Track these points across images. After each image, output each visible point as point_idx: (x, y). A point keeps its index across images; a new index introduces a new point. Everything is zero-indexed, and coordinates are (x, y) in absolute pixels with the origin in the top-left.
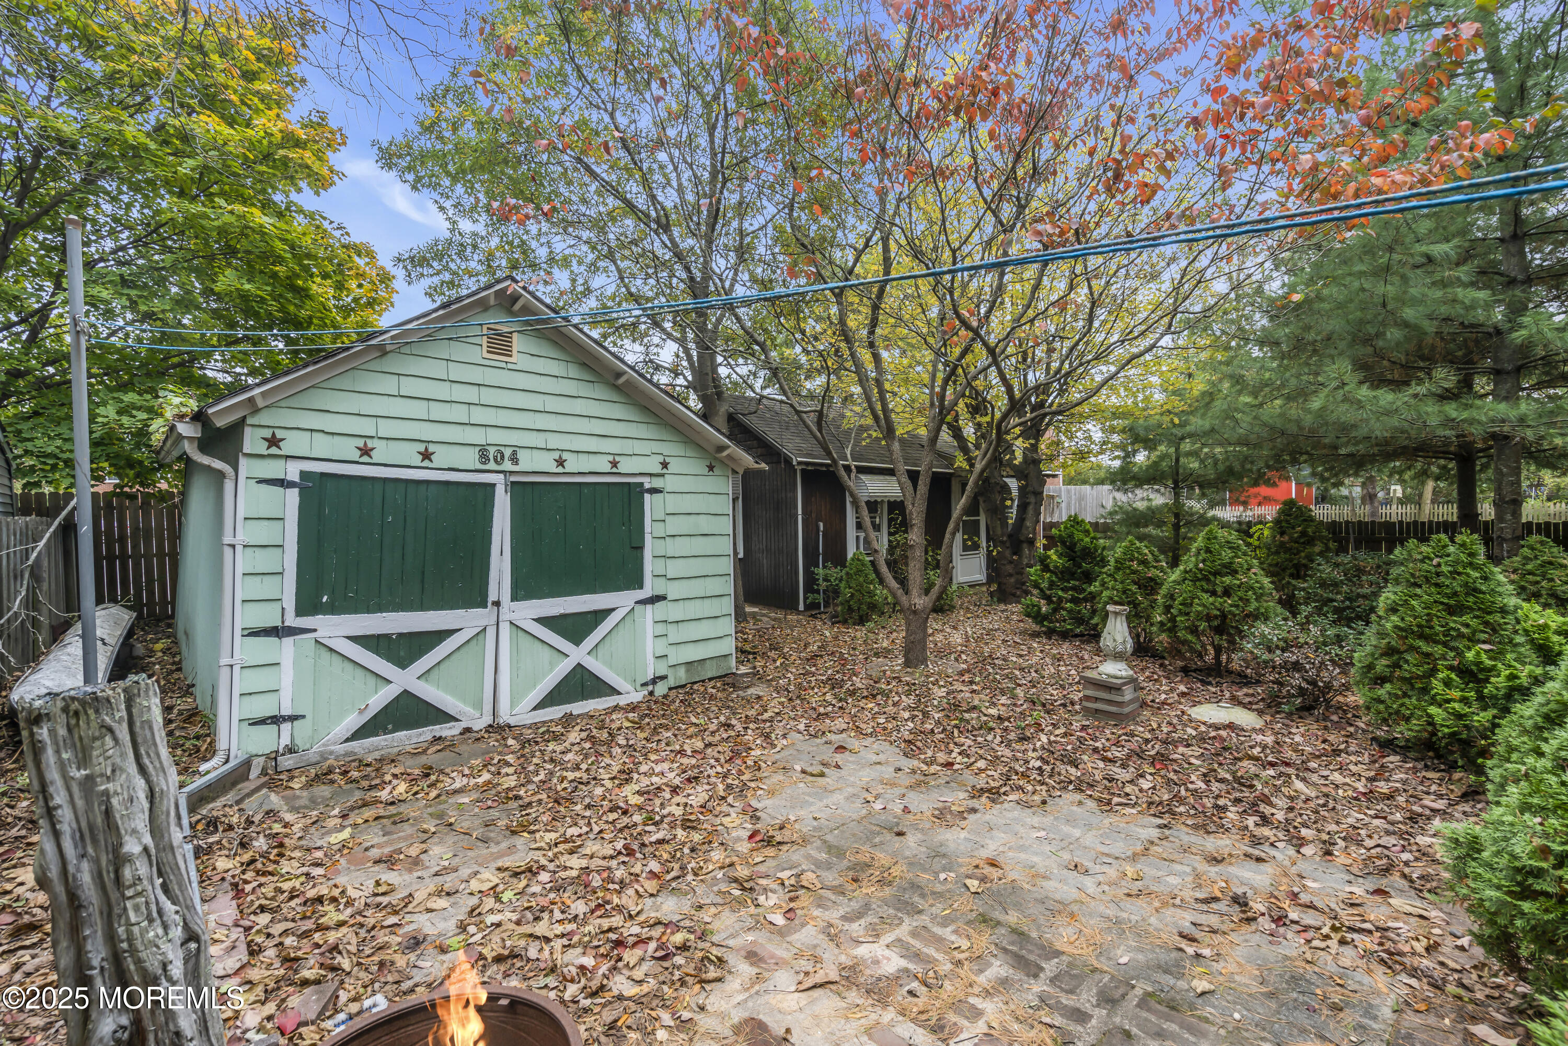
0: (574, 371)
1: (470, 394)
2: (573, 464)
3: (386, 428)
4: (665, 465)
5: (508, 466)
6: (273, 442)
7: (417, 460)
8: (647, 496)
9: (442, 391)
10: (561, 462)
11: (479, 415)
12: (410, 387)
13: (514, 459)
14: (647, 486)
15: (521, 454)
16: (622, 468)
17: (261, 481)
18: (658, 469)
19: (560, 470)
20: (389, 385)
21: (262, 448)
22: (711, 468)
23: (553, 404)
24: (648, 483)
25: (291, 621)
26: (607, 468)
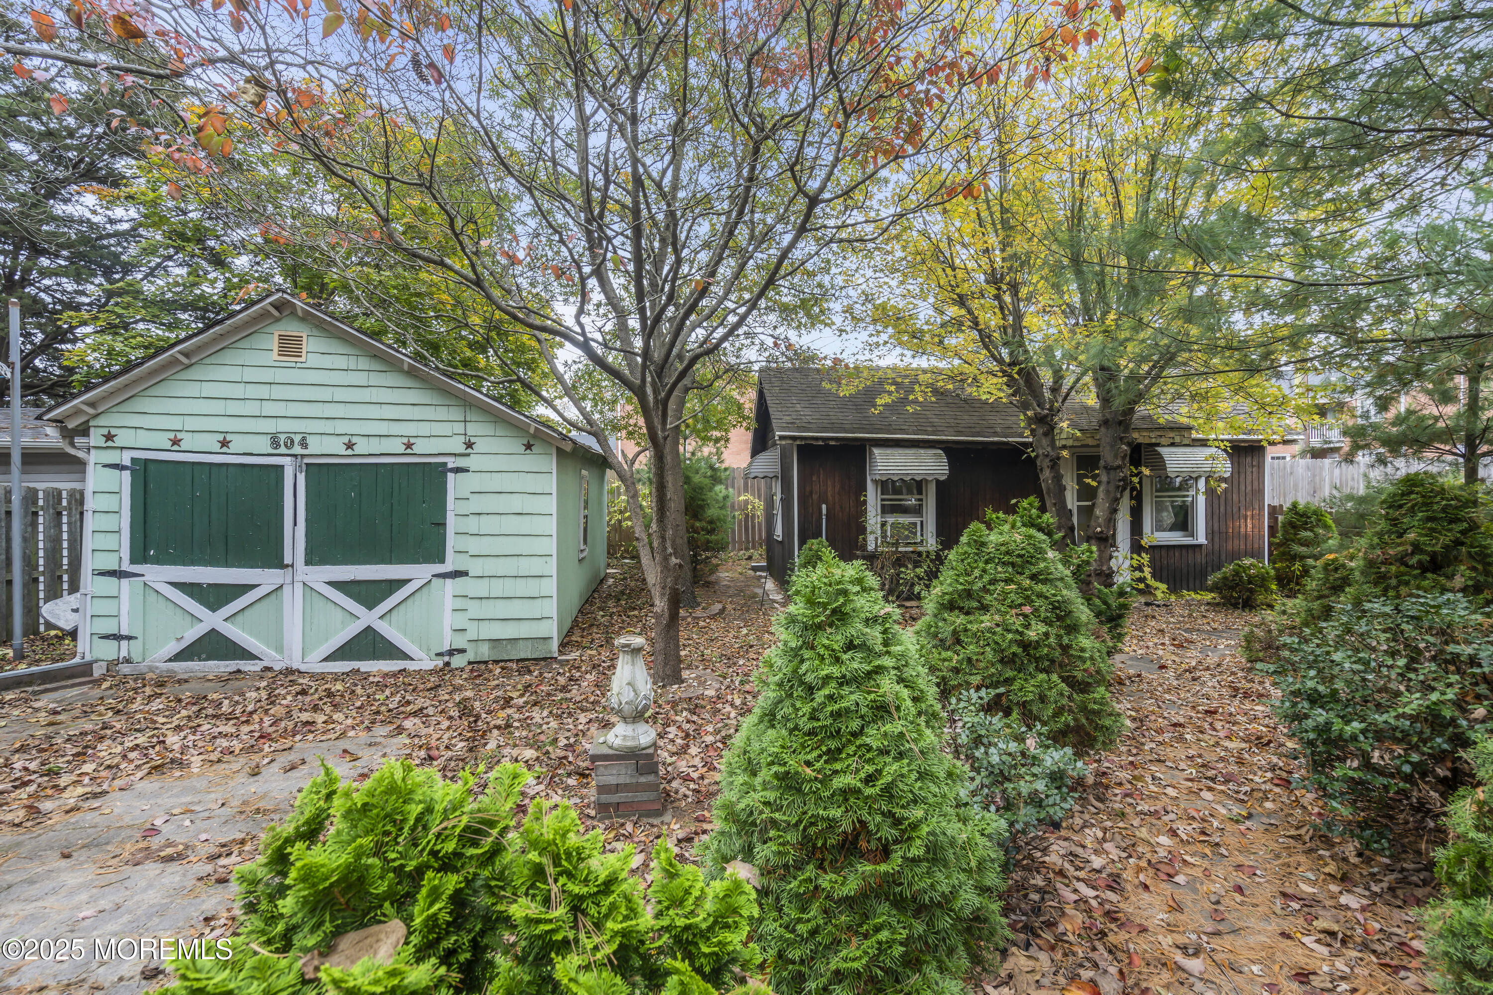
0: (364, 363)
1: (263, 392)
2: (362, 447)
3: (191, 424)
4: (469, 445)
5: (297, 449)
6: (109, 437)
7: (217, 447)
8: (451, 476)
9: (238, 391)
10: (350, 446)
11: (270, 409)
12: (209, 390)
13: (304, 444)
14: (450, 466)
15: (310, 440)
16: (416, 449)
17: (105, 466)
18: (462, 449)
19: (350, 452)
20: (193, 389)
21: (101, 442)
22: (529, 447)
23: (341, 394)
24: (451, 463)
25: (126, 566)
26: (401, 449)
